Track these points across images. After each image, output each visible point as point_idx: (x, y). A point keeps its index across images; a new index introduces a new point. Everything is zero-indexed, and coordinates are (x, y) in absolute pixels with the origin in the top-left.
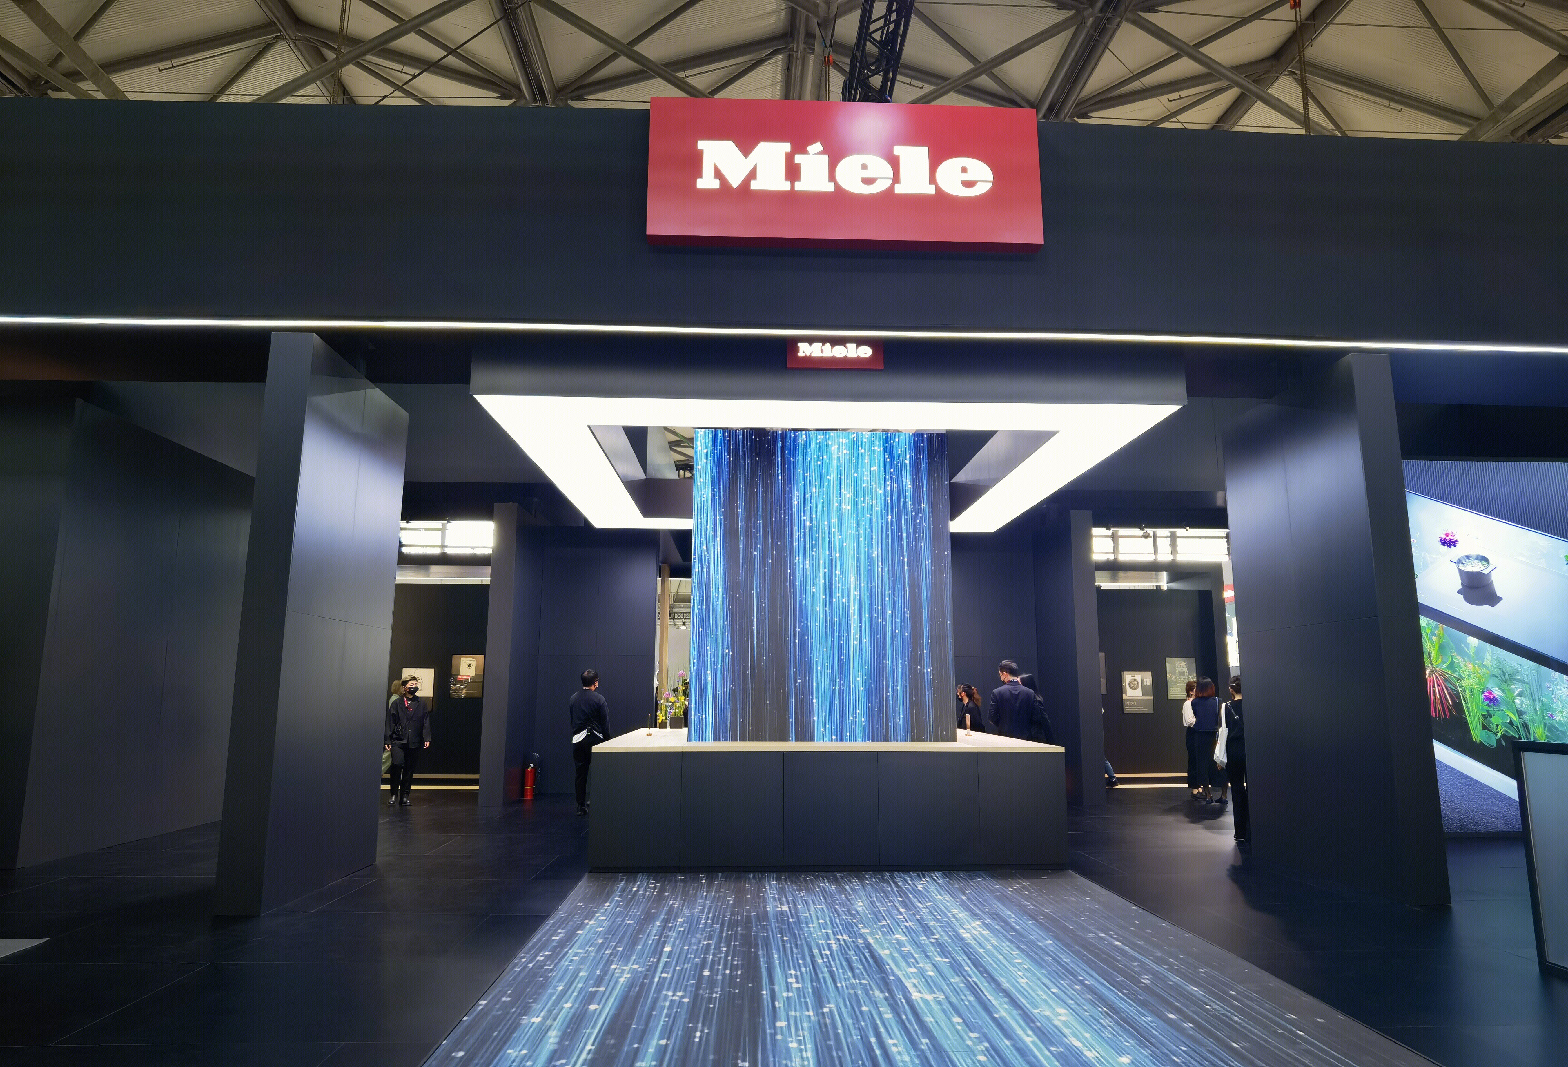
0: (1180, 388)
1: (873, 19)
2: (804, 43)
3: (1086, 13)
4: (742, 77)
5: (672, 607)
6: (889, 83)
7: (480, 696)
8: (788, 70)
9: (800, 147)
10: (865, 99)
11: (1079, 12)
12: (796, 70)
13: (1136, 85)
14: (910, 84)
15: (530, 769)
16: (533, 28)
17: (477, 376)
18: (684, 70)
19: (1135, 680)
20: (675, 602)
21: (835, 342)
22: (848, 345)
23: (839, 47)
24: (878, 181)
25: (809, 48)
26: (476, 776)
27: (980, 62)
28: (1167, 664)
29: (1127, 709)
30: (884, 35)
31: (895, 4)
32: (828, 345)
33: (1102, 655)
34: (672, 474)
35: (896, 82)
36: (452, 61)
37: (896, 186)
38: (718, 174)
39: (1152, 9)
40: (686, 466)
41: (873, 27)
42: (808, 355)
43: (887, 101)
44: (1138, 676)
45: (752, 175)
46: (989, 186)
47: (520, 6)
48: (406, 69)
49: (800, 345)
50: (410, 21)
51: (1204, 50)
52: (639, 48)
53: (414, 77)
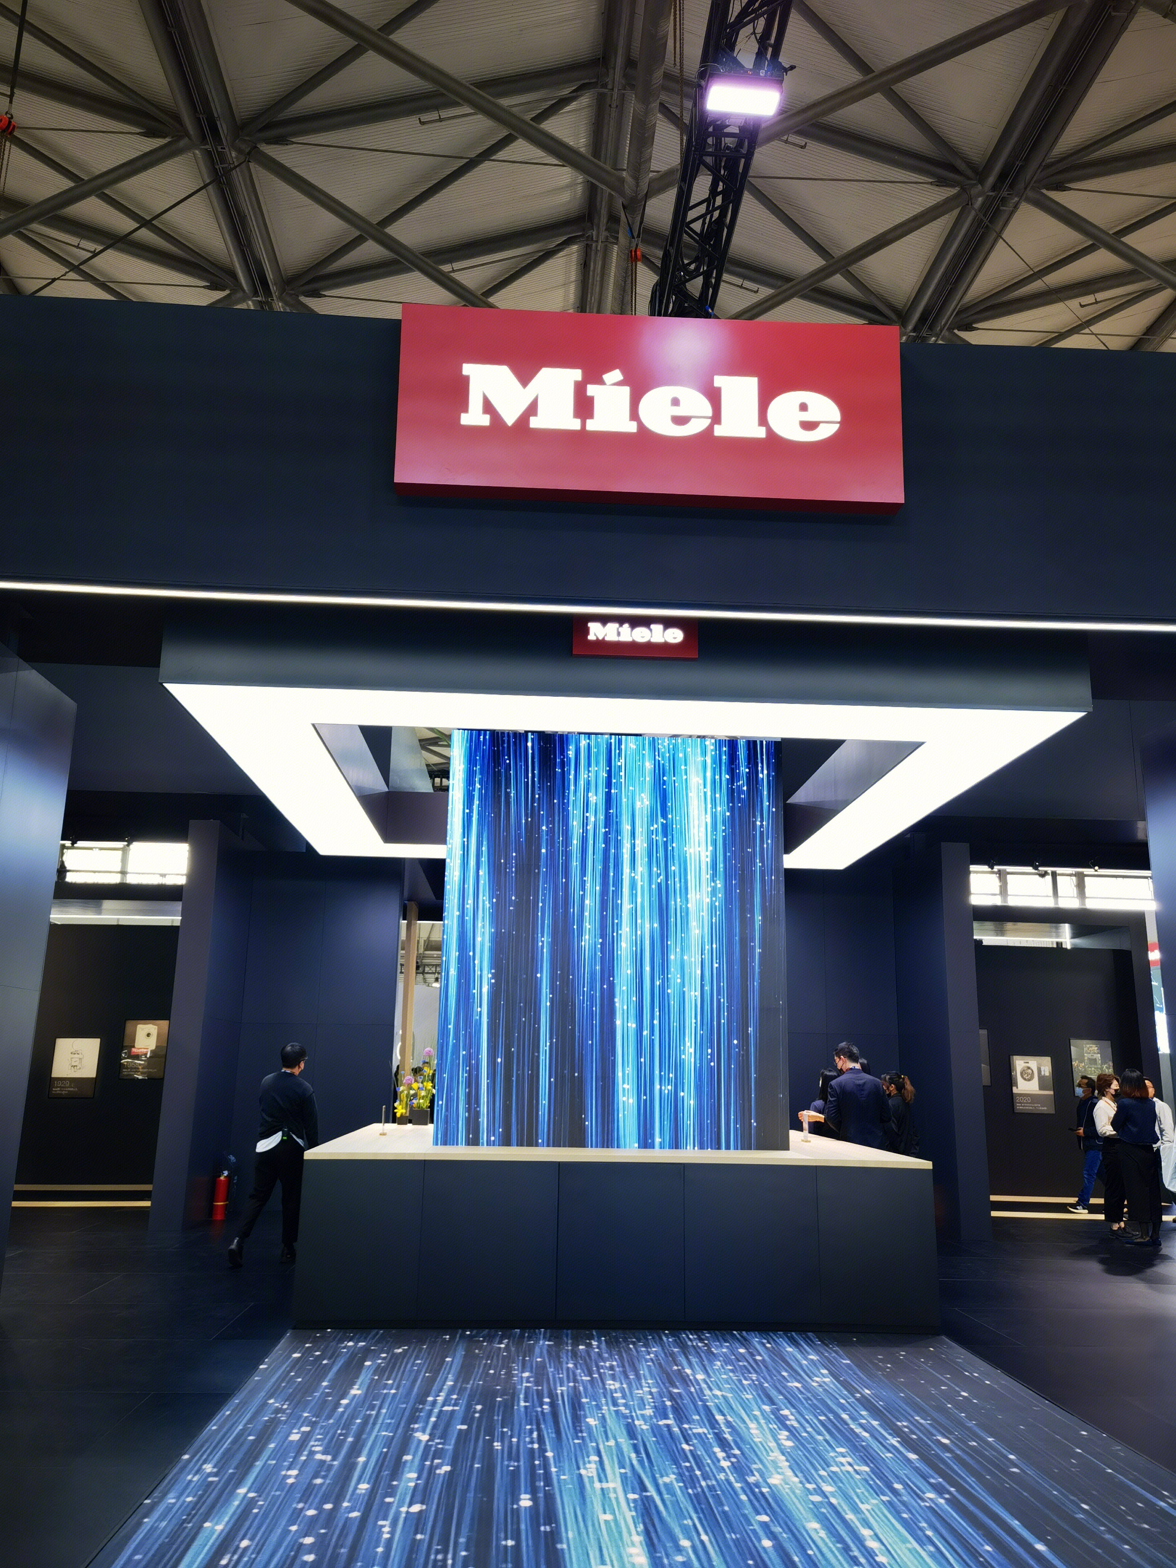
0: (1083, 689)
1: (691, 204)
2: (606, 230)
3: (974, 191)
4: (523, 274)
5: (420, 957)
6: (711, 290)
7: (162, 1077)
8: (585, 266)
9: (594, 376)
10: (681, 312)
11: (964, 189)
12: (596, 266)
13: (1036, 286)
14: (741, 287)
15: (222, 1178)
16: (254, 198)
17: (170, 658)
18: (450, 261)
19: (1029, 1068)
20: (426, 950)
21: (636, 622)
22: (653, 626)
23: (649, 235)
24: (693, 420)
25: (612, 236)
26: (148, 1187)
27: (834, 258)
28: (1072, 1047)
29: (1019, 1107)
30: (706, 225)
31: (721, 184)
32: (626, 626)
33: (983, 1032)
34: (424, 785)
35: (722, 283)
36: (145, 235)
37: (717, 428)
38: (488, 407)
39: (1060, 187)
40: (441, 772)
41: (692, 215)
42: (600, 638)
43: (708, 316)
44: (1033, 1063)
45: (532, 409)
46: (836, 427)
47: (235, 167)
48: (85, 244)
49: (590, 625)
50: (90, 181)
51: (1129, 239)
52: (393, 230)
53: (95, 254)
